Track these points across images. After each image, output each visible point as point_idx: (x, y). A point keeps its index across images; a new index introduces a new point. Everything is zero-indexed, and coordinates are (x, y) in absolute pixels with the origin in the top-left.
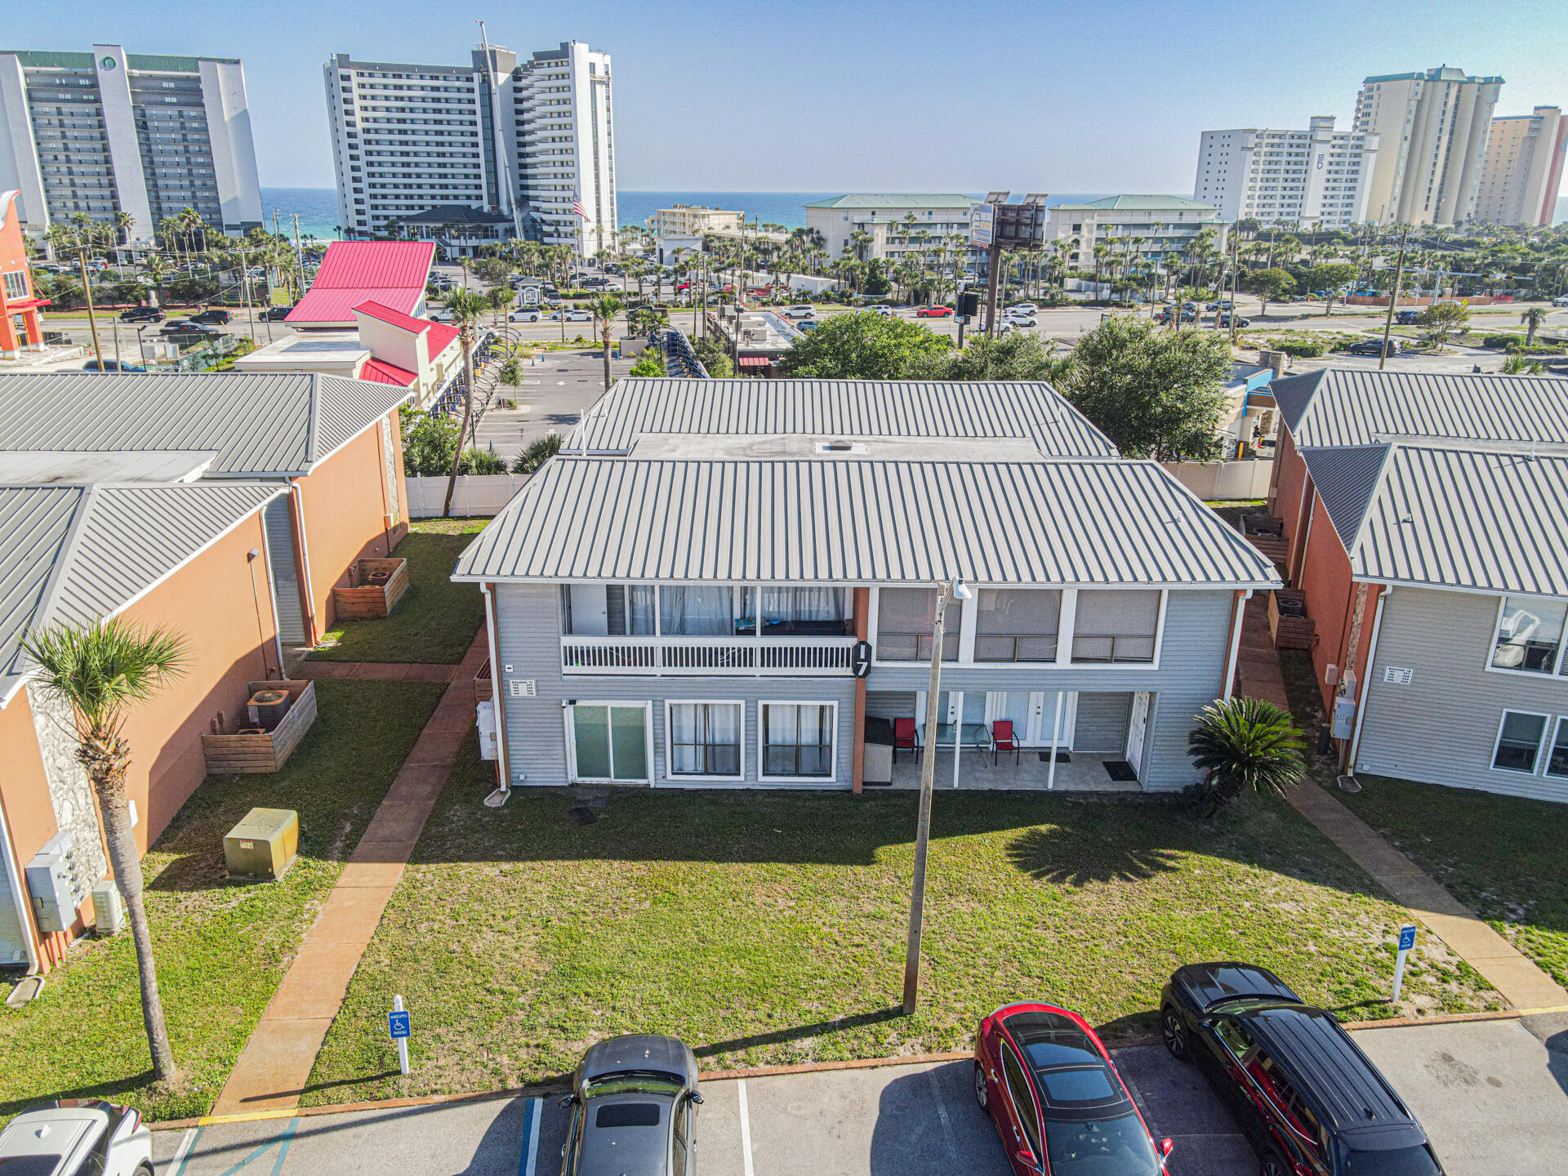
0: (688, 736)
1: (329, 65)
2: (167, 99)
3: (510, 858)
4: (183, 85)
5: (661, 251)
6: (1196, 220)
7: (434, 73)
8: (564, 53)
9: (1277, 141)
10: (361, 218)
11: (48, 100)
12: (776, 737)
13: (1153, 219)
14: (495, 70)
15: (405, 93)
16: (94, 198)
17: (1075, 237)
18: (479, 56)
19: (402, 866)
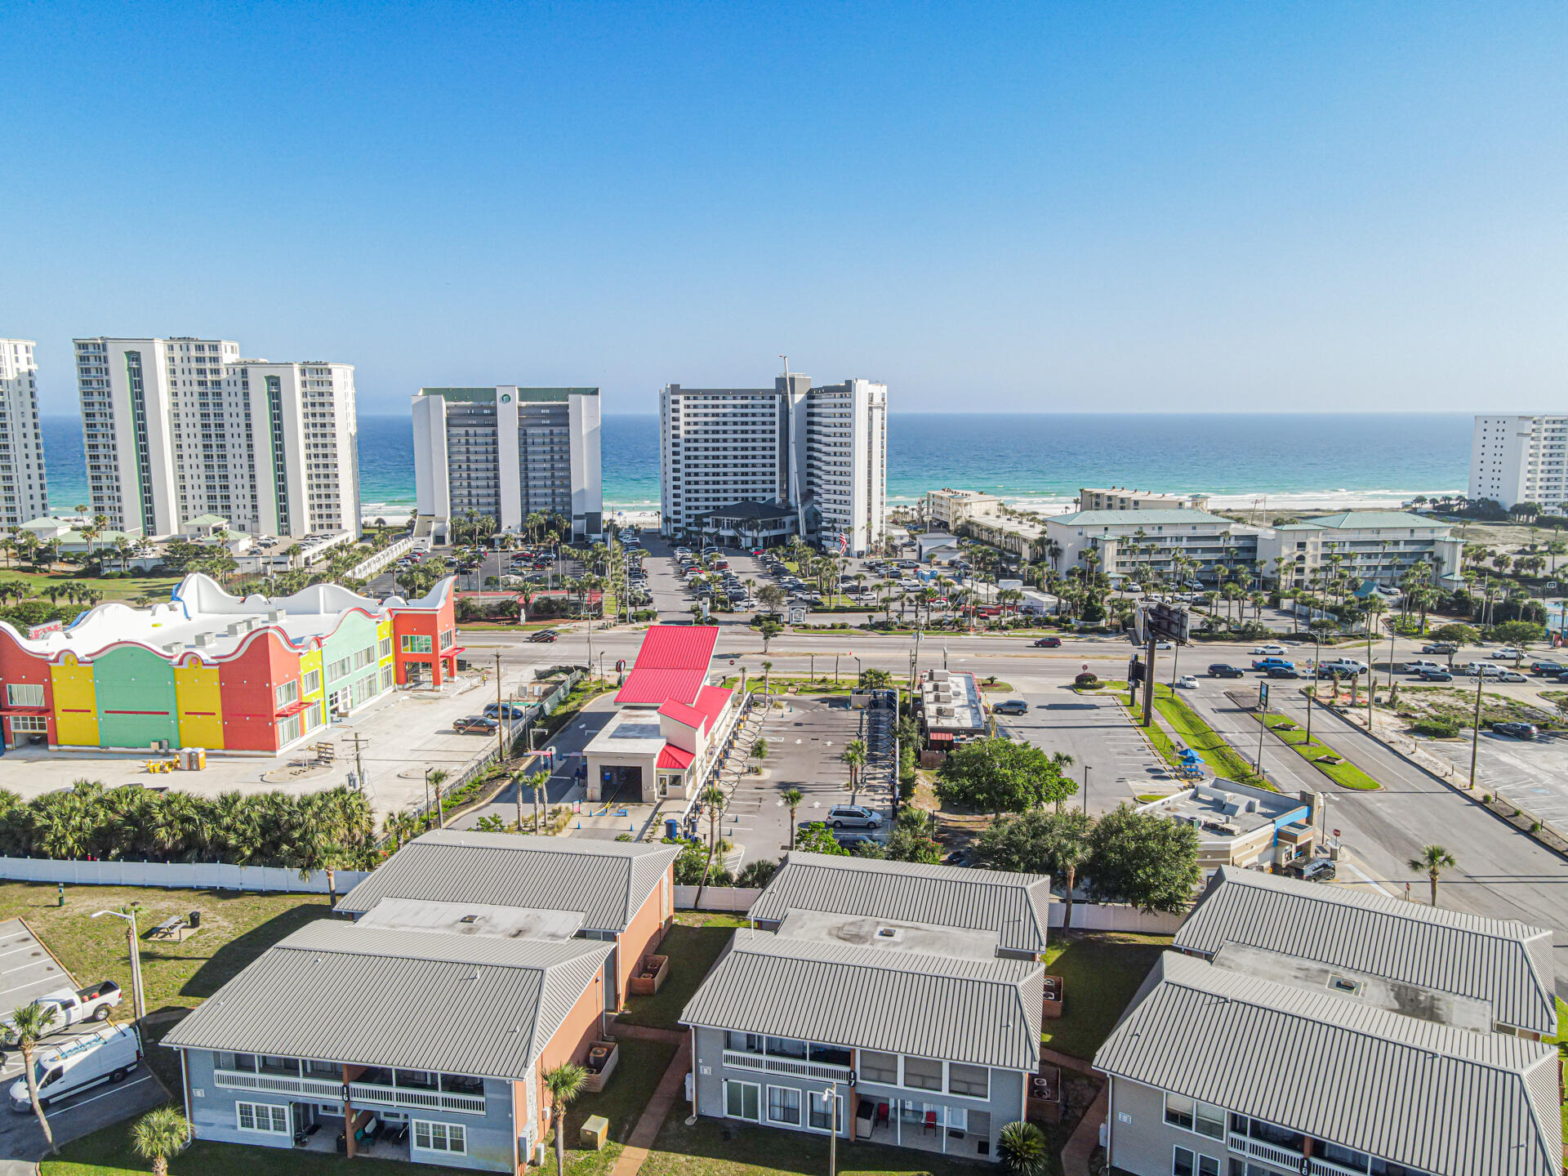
0: (777, 1101)
1: (664, 391)
2: (543, 422)
3: (693, 1153)
4: (555, 411)
5: (920, 547)
6: (1428, 536)
7: (744, 394)
8: (848, 388)
9: (1558, 426)
10: (677, 508)
11: (460, 426)
12: (816, 1108)
13: (1382, 537)
14: (793, 392)
15: (721, 411)
16: (484, 496)
17: (1299, 553)
18: (781, 382)
19: (647, 1151)
